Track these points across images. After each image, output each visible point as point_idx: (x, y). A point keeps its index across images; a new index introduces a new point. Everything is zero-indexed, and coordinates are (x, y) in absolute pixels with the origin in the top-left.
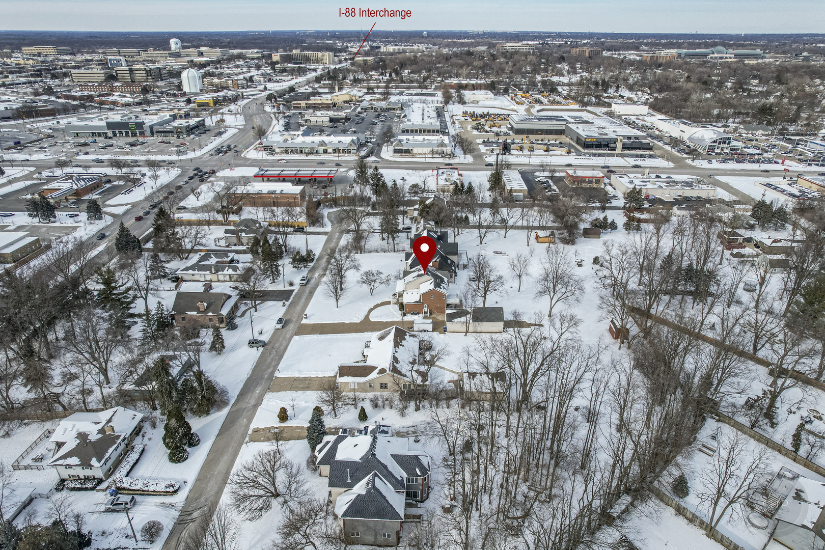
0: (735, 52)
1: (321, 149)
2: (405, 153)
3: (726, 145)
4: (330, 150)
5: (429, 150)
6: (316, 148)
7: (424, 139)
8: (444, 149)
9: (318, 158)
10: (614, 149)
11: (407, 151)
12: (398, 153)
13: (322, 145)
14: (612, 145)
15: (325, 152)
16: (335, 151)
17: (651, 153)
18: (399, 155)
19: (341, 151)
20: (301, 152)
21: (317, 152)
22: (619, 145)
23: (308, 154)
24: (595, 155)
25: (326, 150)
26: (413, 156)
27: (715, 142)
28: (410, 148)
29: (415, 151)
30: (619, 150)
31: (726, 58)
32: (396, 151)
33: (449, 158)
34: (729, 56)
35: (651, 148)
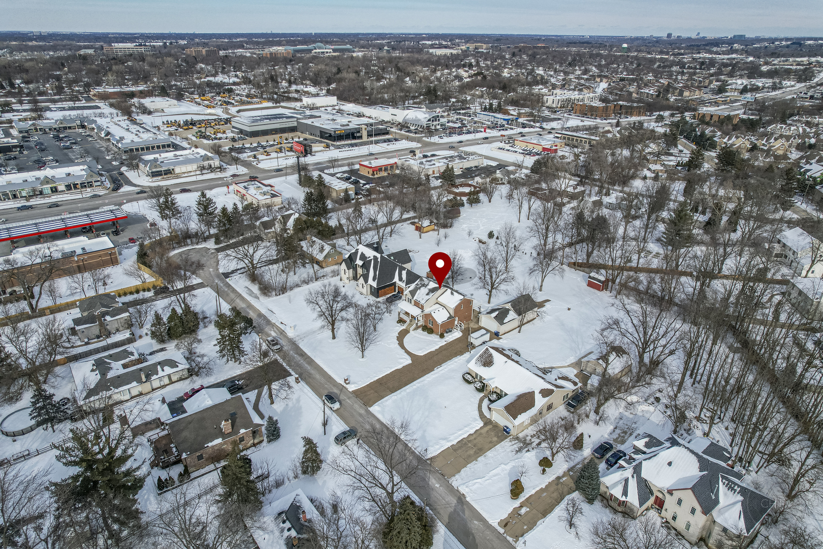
0: (333, 47)
1: (47, 188)
2: (165, 174)
3: (437, 122)
4: (61, 188)
5: (195, 167)
6: (39, 187)
7: (176, 156)
8: (211, 162)
9: (47, 200)
10: (361, 137)
11: (168, 172)
12: (157, 176)
13: (48, 183)
14: (358, 135)
15: (55, 190)
16: (69, 187)
17: (387, 137)
18: (160, 178)
19: (79, 186)
20: (15, 196)
21: (41, 193)
22: (365, 134)
23: (28, 198)
24: (352, 145)
25: (56, 188)
26: (178, 177)
27: (429, 120)
28: (171, 168)
29: (178, 170)
30: (365, 138)
31: (327, 52)
32: (155, 174)
33: (220, 171)
34: (328, 51)
35: (387, 133)
